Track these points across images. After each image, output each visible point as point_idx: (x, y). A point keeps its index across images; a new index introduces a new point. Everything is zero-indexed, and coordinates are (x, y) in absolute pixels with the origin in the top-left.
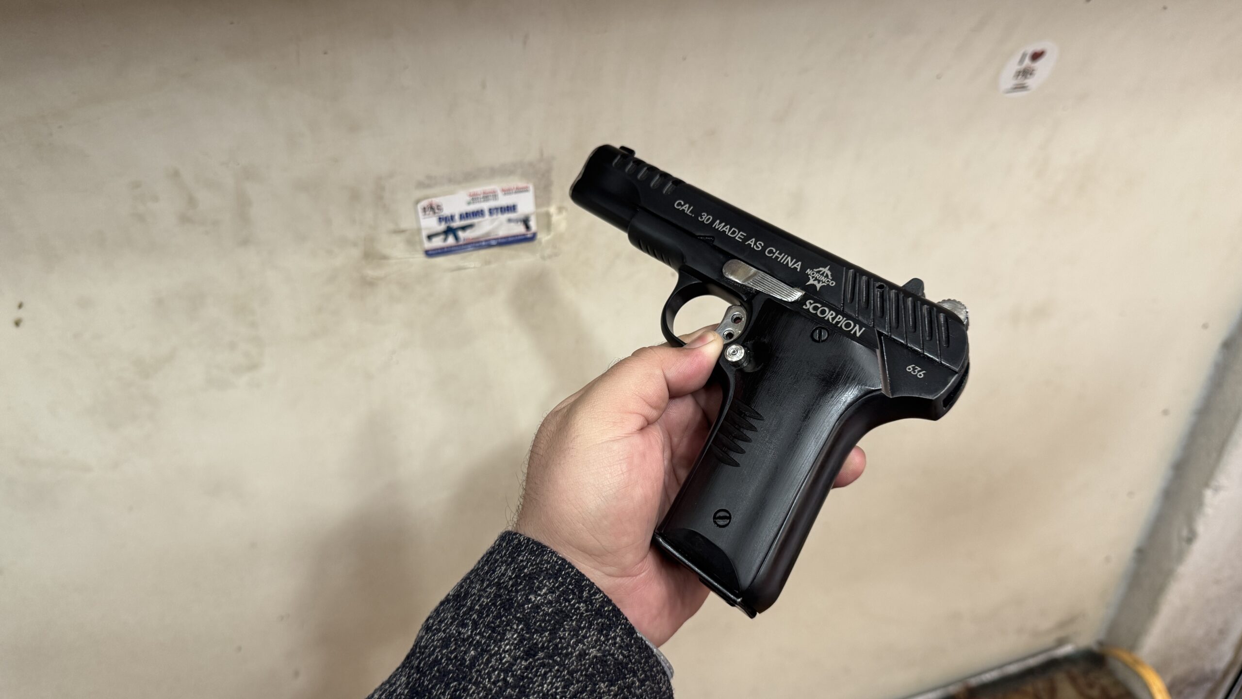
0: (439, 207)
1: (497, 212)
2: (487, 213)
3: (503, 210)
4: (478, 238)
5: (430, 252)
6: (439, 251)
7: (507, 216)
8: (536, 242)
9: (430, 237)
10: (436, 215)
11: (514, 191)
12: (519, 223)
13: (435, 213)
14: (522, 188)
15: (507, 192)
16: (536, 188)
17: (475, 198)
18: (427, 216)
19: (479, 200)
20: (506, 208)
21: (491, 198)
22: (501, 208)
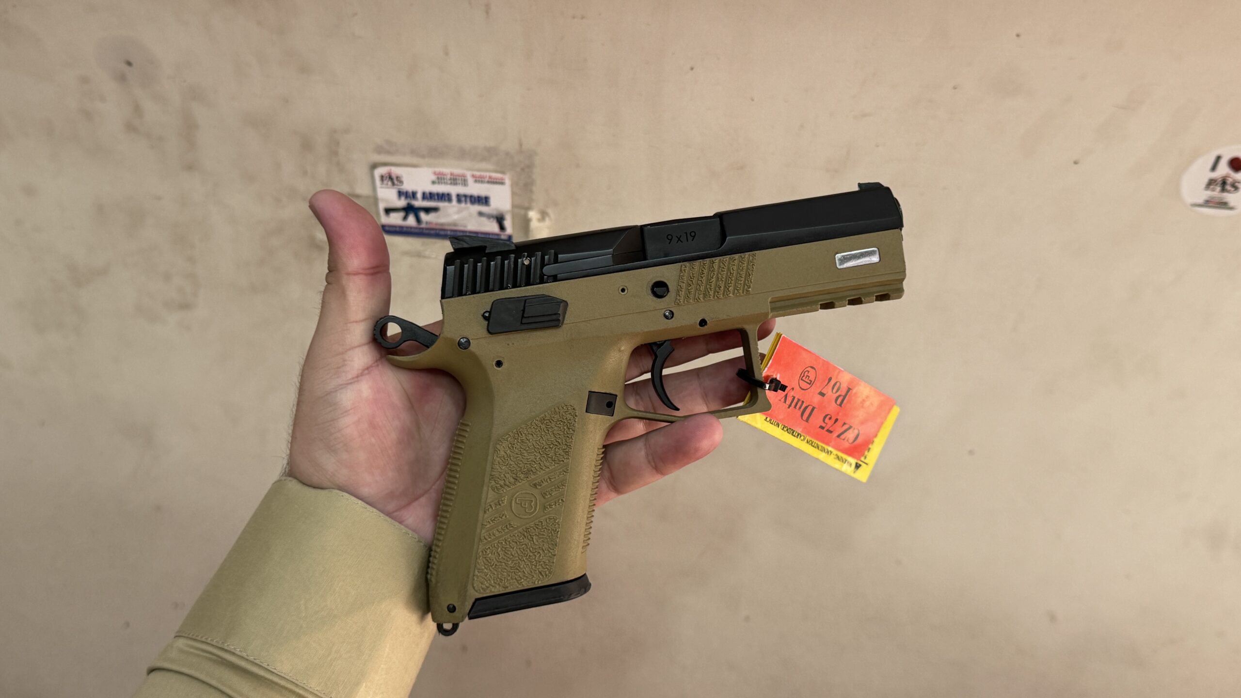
0: (397, 178)
1: (466, 201)
2: (454, 198)
3: (473, 199)
4: (442, 224)
6: (398, 229)
7: (477, 208)
9: (388, 211)
10: (395, 187)
11: (487, 180)
12: (492, 220)
13: (393, 184)
14: (497, 180)
15: (479, 180)
17: (442, 179)
18: (383, 186)
19: (445, 181)
20: (477, 199)
21: (460, 182)
22: (471, 197)
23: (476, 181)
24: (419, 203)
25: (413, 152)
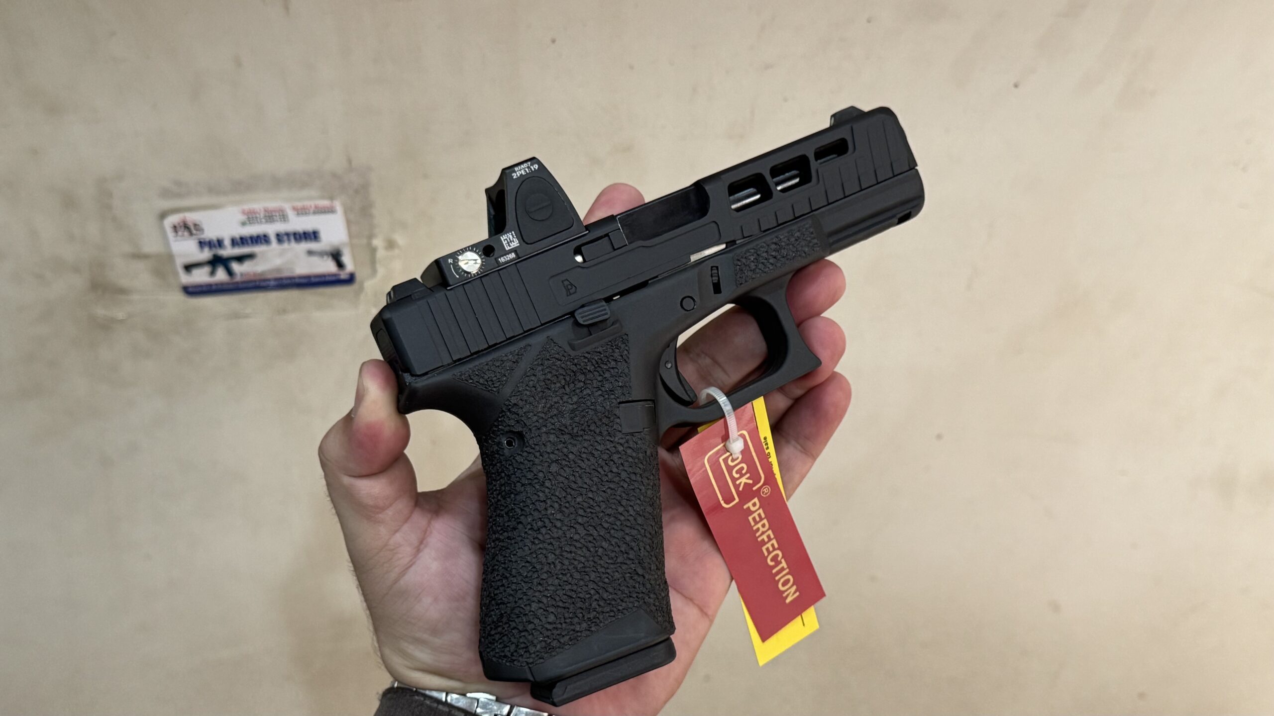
0: (195, 225)
1: (289, 240)
2: (273, 239)
3: (298, 237)
4: (262, 273)
5: (190, 290)
6: (204, 289)
7: (305, 246)
8: (354, 288)
10: (194, 237)
11: (312, 211)
12: (325, 257)
13: (191, 234)
14: (325, 208)
15: (301, 212)
16: (346, 212)
17: (253, 218)
18: (178, 238)
19: (261, 220)
20: (303, 235)
21: (278, 217)
22: (295, 234)
23: (298, 214)
24: (228, 251)
25: (212, 190)
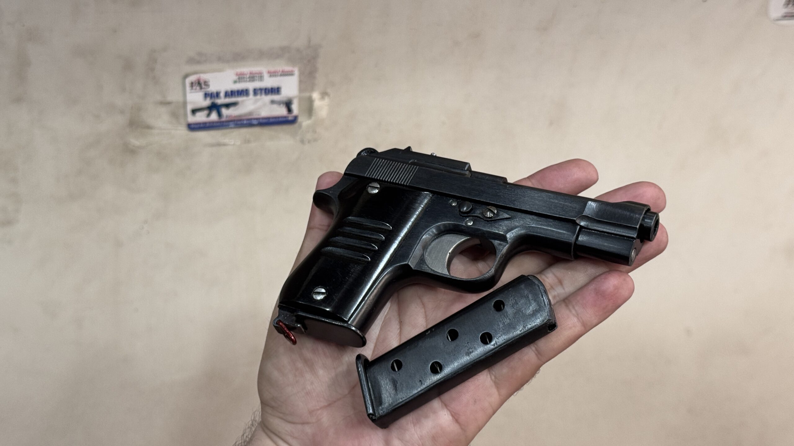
1: (261, 93)
2: (251, 92)
3: (267, 91)
4: (240, 116)
5: (193, 126)
6: (202, 125)
7: (271, 97)
8: (296, 125)
9: (194, 111)
10: (203, 90)
11: (279, 74)
12: (282, 105)
13: (201, 88)
14: (287, 72)
15: (272, 74)
16: (301, 74)
17: (242, 78)
18: (193, 91)
19: (245, 79)
20: (270, 90)
21: (257, 78)
22: (266, 89)
23: (270, 76)
24: (221, 100)
25: (220, 59)
